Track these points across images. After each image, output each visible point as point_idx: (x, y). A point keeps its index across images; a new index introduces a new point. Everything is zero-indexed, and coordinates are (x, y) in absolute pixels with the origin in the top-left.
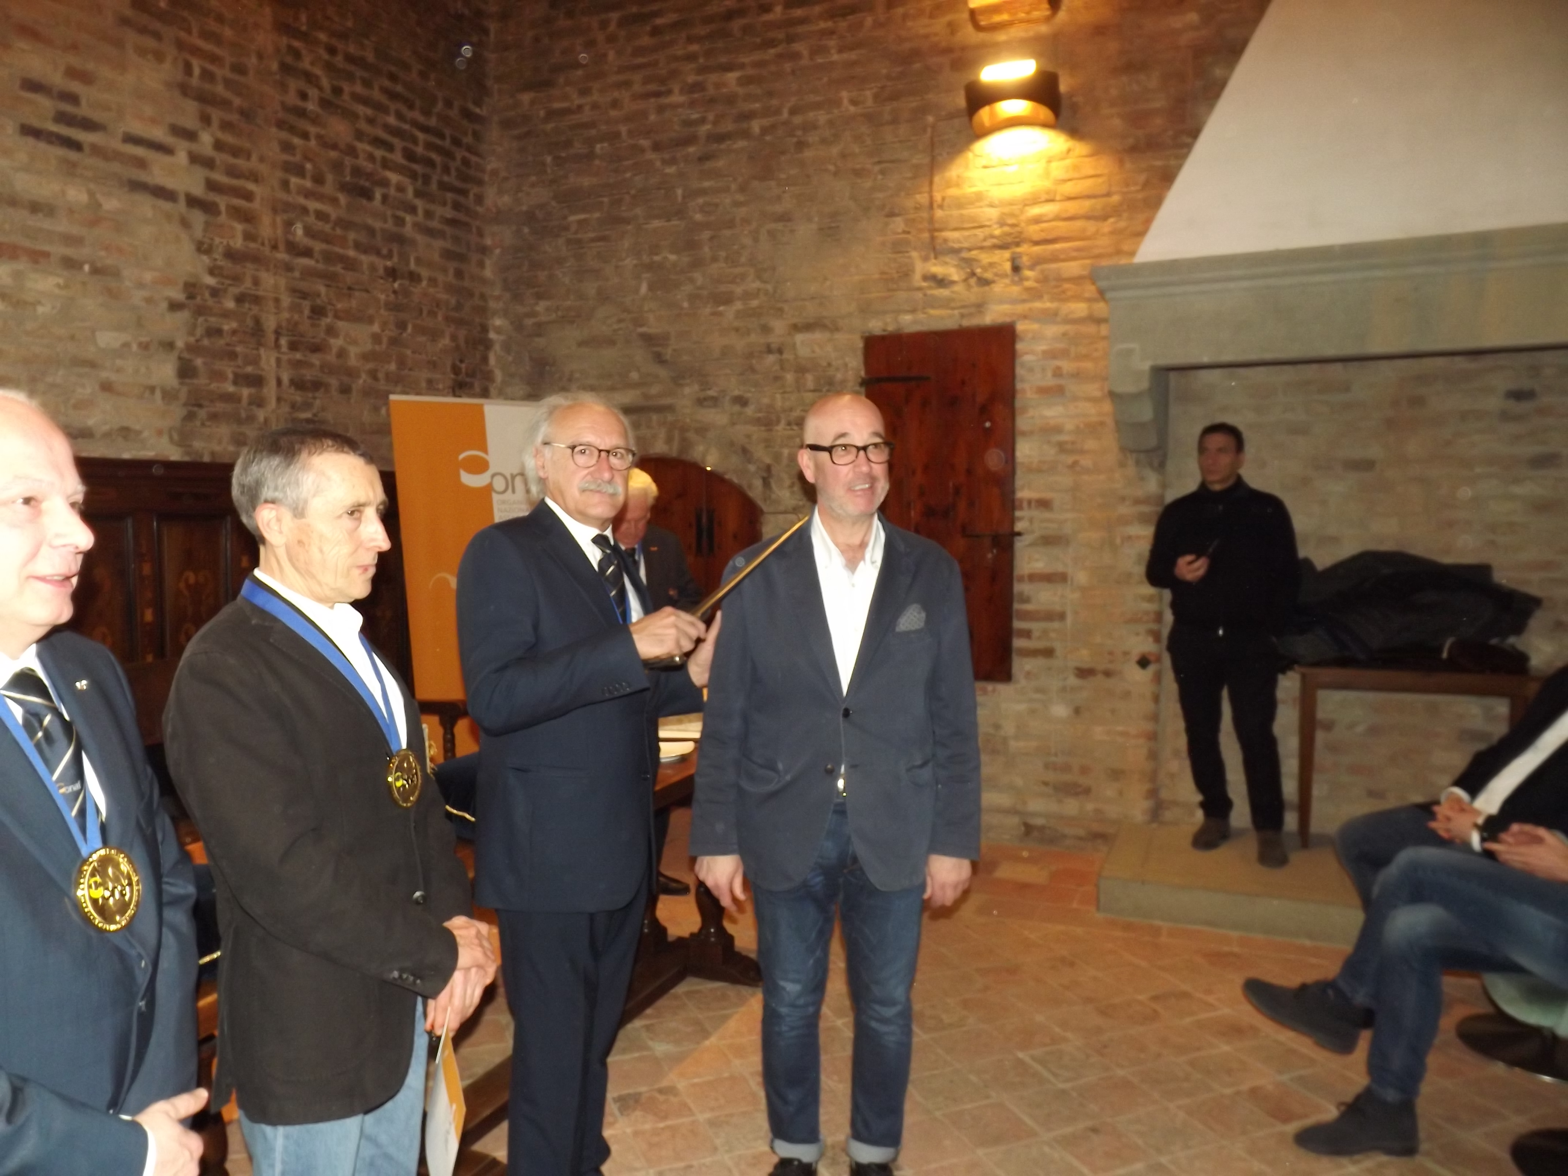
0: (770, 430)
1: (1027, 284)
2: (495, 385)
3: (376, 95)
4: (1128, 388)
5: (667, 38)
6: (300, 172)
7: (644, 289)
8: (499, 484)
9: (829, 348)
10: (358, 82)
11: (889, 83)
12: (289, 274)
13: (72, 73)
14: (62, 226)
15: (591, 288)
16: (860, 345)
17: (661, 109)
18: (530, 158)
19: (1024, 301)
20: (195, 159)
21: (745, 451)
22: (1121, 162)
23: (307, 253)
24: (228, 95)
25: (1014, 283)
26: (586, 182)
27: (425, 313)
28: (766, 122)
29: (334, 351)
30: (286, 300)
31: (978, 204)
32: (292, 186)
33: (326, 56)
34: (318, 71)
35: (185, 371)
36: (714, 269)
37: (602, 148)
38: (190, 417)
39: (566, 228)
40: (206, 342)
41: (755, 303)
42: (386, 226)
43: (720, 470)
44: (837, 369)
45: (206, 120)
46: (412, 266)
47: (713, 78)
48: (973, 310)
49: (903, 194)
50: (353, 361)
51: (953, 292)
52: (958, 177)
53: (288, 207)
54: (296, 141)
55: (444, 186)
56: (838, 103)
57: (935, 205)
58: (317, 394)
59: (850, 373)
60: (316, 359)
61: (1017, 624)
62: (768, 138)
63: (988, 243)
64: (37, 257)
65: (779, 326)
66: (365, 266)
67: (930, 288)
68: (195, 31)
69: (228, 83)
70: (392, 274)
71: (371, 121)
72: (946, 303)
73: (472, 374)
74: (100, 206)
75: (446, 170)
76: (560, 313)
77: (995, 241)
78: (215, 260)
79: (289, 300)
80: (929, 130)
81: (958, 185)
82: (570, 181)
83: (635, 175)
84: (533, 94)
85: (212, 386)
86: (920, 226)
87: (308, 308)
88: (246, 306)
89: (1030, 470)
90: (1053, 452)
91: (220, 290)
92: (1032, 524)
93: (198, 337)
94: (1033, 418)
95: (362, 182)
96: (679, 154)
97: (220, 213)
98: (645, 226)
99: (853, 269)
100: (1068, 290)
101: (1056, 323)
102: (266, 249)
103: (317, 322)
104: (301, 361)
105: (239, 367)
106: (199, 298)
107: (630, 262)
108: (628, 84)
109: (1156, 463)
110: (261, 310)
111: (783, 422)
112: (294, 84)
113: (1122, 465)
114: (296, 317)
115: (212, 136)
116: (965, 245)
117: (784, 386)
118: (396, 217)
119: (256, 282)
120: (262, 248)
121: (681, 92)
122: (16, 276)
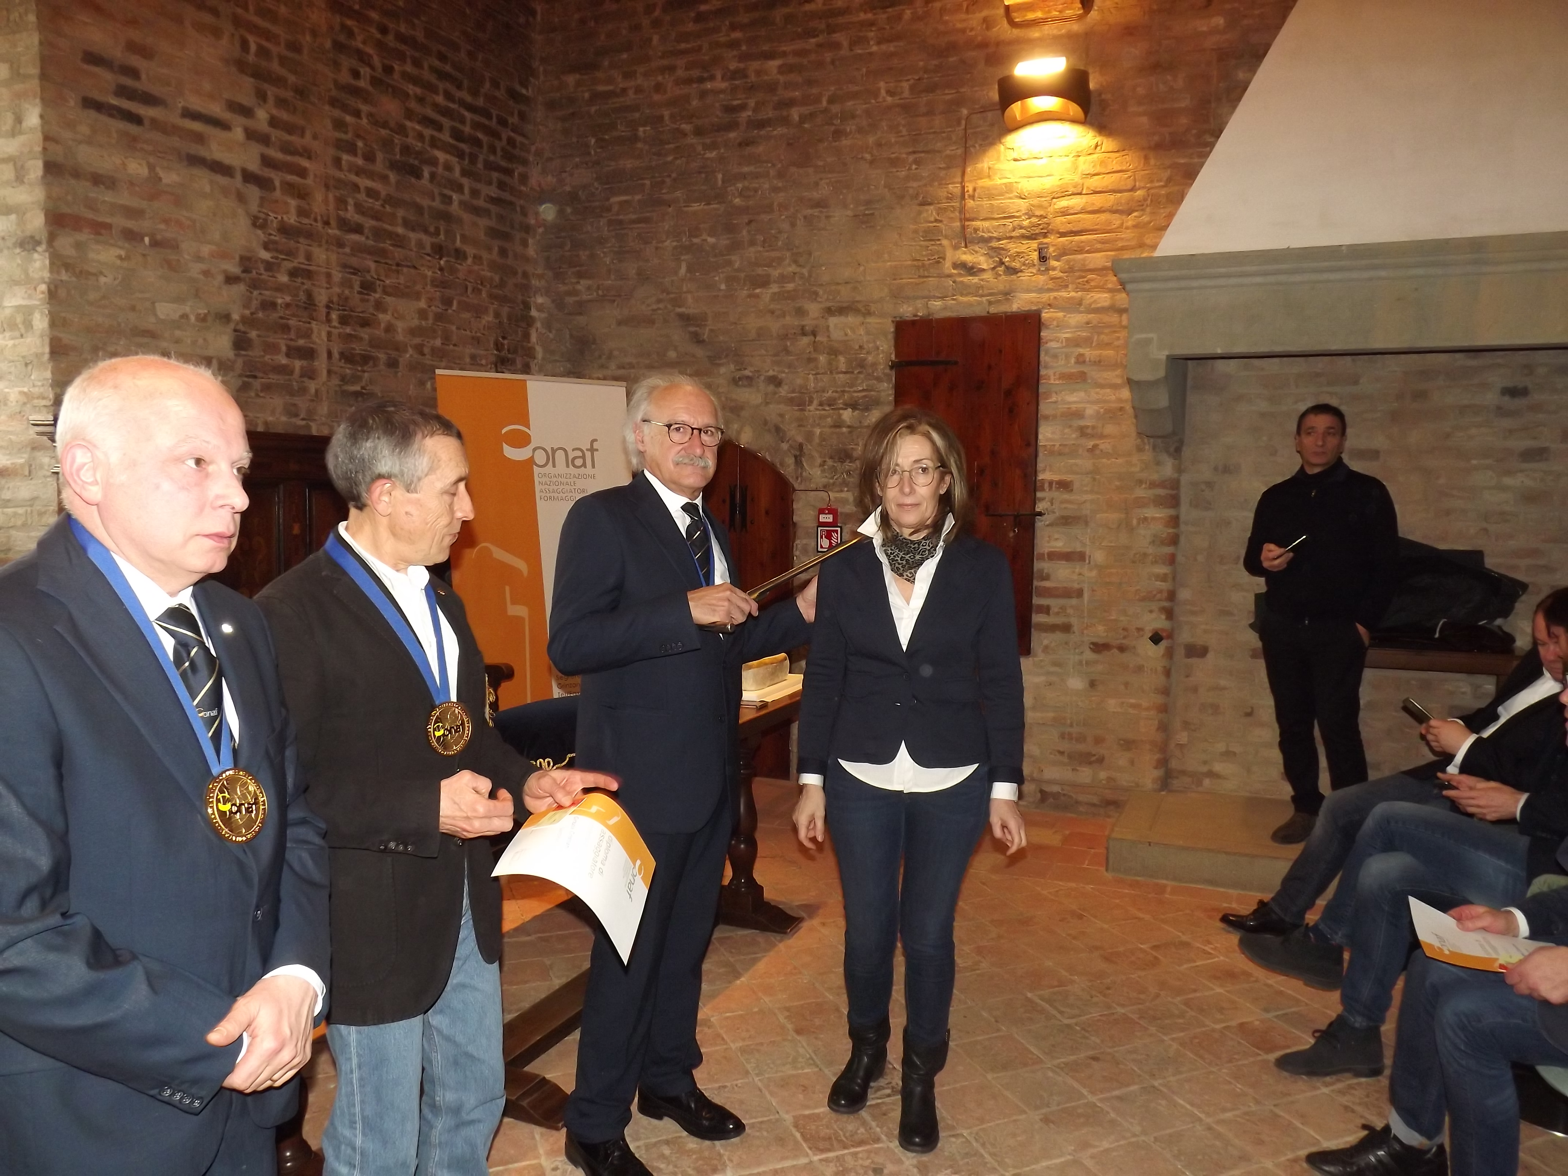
0: (803, 410)
1: (1053, 273)
2: (536, 361)
4: (1146, 375)
5: (711, 25)
6: (352, 149)
7: (683, 270)
8: (540, 458)
9: (862, 331)
10: (409, 61)
11: (926, 76)
12: (340, 250)
13: (134, 48)
14: (125, 199)
15: (631, 269)
16: (892, 330)
18: (574, 140)
19: (1049, 290)
20: (252, 135)
21: (778, 429)
22: (1146, 159)
23: (358, 229)
24: (283, 72)
25: (1040, 273)
26: (629, 164)
27: (470, 290)
28: (806, 110)
29: (383, 325)
30: (337, 276)
31: (1007, 195)
32: (344, 163)
33: (378, 36)
34: (369, 50)
35: (241, 343)
36: (751, 252)
37: (645, 132)
38: (247, 386)
39: (609, 209)
40: (260, 315)
41: (790, 286)
42: (434, 204)
43: (754, 447)
44: (868, 353)
45: (261, 96)
46: (458, 243)
47: (755, 65)
48: (1001, 298)
49: (936, 184)
50: (400, 337)
51: (982, 280)
52: (990, 168)
53: (339, 183)
54: (349, 119)
55: (490, 166)
56: (876, 94)
57: (966, 197)
58: (365, 368)
59: (881, 356)
60: (365, 333)
61: (1036, 601)
62: (806, 126)
63: (1017, 233)
64: (100, 228)
65: (813, 309)
66: (413, 243)
67: (960, 275)
68: (251, 8)
69: (282, 60)
70: (439, 250)
71: (421, 100)
72: (976, 290)
73: (514, 351)
74: (160, 179)
75: (492, 149)
76: (600, 292)
77: (1023, 231)
78: (270, 235)
79: (340, 275)
80: (963, 122)
81: (989, 176)
82: (613, 163)
83: (676, 158)
84: (578, 76)
85: (267, 358)
86: (952, 215)
87: (358, 283)
88: (299, 280)
89: (1052, 453)
90: (1074, 436)
91: (273, 263)
92: (1052, 504)
93: (253, 310)
94: (1055, 402)
95: (411, 161)
96: (720, 139)
97: (275, 189)
98: (686, 209)
99: (886, 256)
100: (1092, 280)
101: (1081, 312)
102: (320, 225)
103: (366, 297)
104: (350, 335)
105: (291, 340)
106: (254, 272)
107: (669, 244)
108: (672, 69)
109: (1172, 449)
110: (313, 285)
111: (815, 402)
112: (347, 62)
113: (1140, 450)
114: (347, 292)
115: (268, 113)
116: (995, 235)
117: (817, 368)
118: (443, 196)
119: (309, 257)
120: (314, 224)
121: (724, 78)
122: (79, 247)
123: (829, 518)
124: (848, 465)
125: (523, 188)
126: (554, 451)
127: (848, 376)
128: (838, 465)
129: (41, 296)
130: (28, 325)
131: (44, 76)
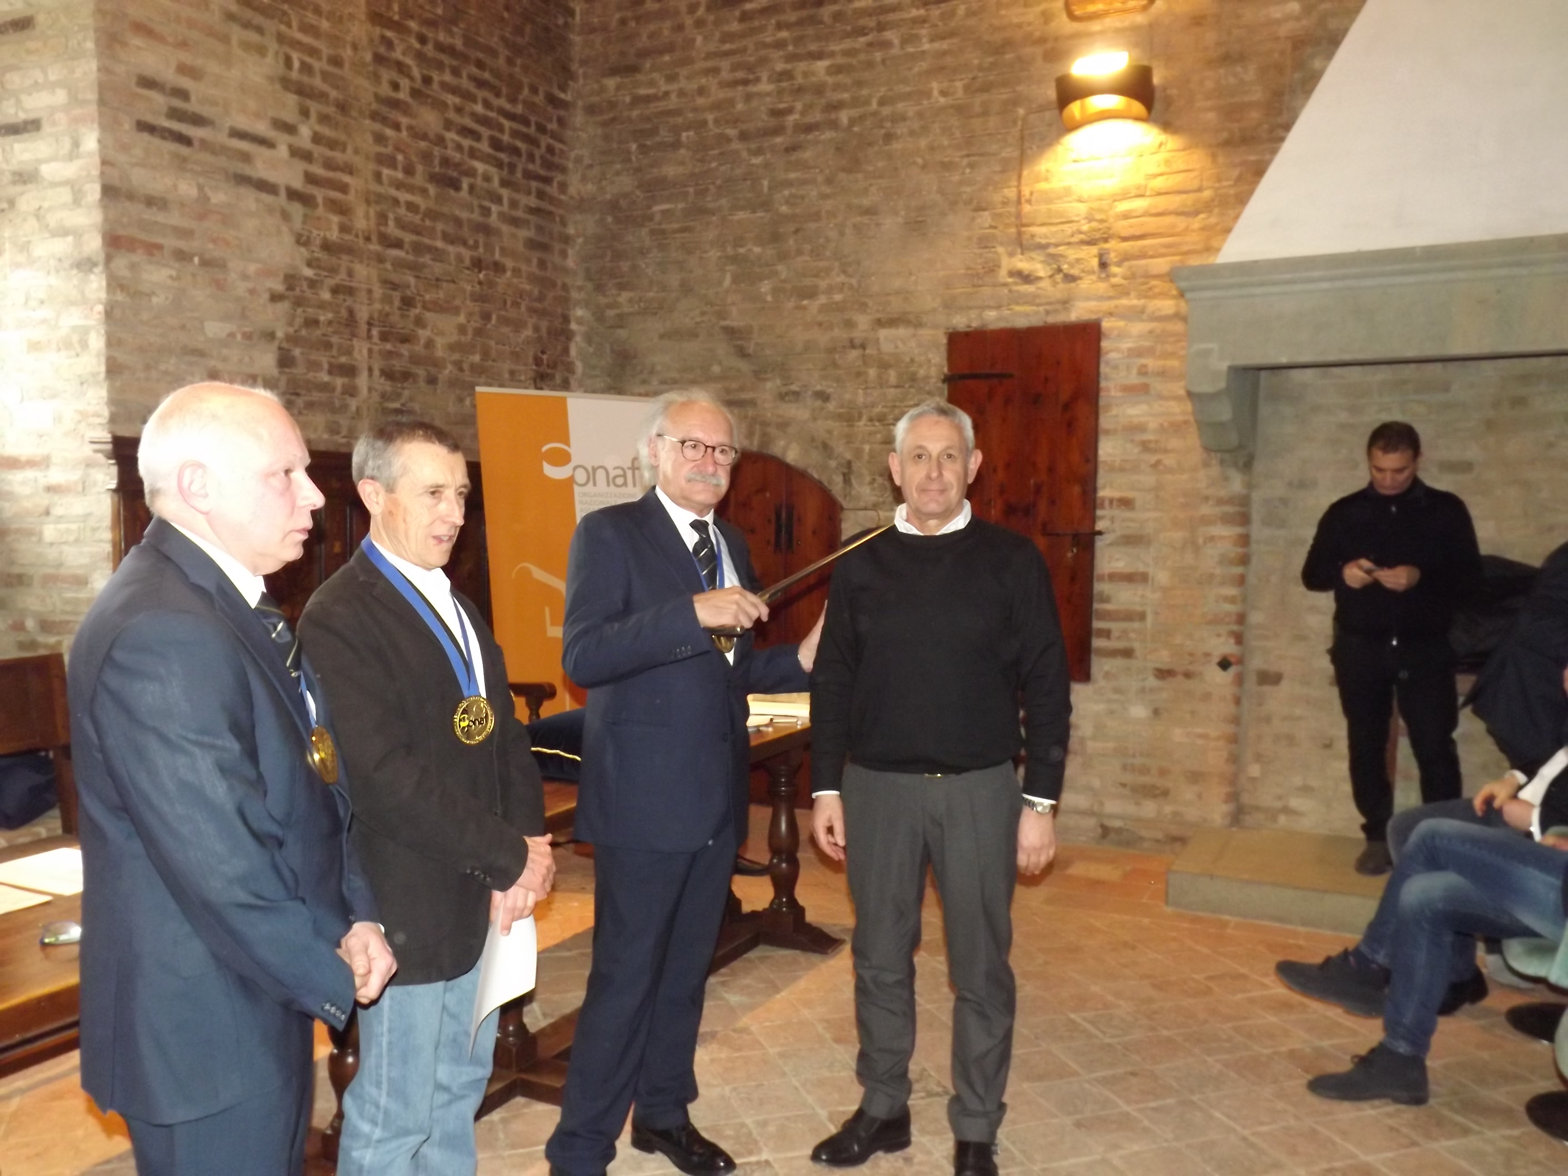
0: (852, 426)
1: (1114, 280)
2: (575, 376)
3: (465, 83)
4: (1206, 388)
5: (757, 24)
6: (392, 163)
7: (728, 280)
8: (581, 476)
9: (913, 343)
10: (447, 70)
11: (980, 74)
12: (381, 266)
13: (184, 70)
14: (174, 219)
15: (674, 279)
16: (944, 341)
17: (748, 98)
18: (615, 146)
19: (1110, 298)
20: (296, 153)
21: (825, 446)
22: (1214, 156)
23: (398, 244)
24: (325, 87)
25: (1100, 279)
27: (509, 303)
28: (855, 113)
29: (422, 342)
30: (378, 291)
31: (1066, 199)
32: (384, 178)
33: (417, 45)
34: (409, 61)
35: (285, 361)
36: (800, 262)
37: (688, 137)
39: (651, 218)
40: (304, 332)
41: (839, 297)
42: (472, 216)
43: (801, 464)
44: (920, 366)
45: (305, 113)
46: (497, 256)
47: (802, 66)
48: (1058, 307)
49: (991, 188)
50: (440, 353)
51: (1039, 288)
52: (1048, 171)
53: (380, 198)
54: (389, 132)
55: (529, 175)
56: (928, 94)
57: (1023, 200)
58: (405, 385)
59: (933, 369)
60: (405, 350)
61: (1097, 624)
62: (856, 129)
63: (1075, 239)
64: (152, 249)
65: (863, 321)
66: (452, 257)
67: (1016, 284)
68: (294, 25)
69: (326, 76)
70: (478, 264)
71: (459, 110)
72: (1032, 300)
73: (553, 365)
74: (209, 199)
75: (531, 158)
76: (642, 305)
77: (1083, 237)
78: (313, 251)
79: (381, 291)
80: (1020, 123)
82: (655, 170)
83: (721, 165)
84: (617, 80)
85: (310, 375)
86: (1007, 221)
87: (398, 299)
88: (341, 297)
89: (1112, 469)
90: (1136, 450)
91: (317, 281)
92: (1113, 522)
93: (296, 327)
94: (1116, 416)
95: (450, 173)
96: (766, 145)
97: (317, 205)
98: (730, 218)
99: (938, 265)
100: (1155, 286)
101: (1142, 321)
102: (361, 241)
103: (406, 313)
104: (390, 352)
105: (333, 357)
106: (298, 289)
107: (714, 254)
108: (716, 71)
109: (1241, 463)
110: (355, 301)
111: (865, 418)
112: (387, 75)
113: (1206, 464)
114: (387, 308)
115: (311, 130)
116: (1053, 241)
117: (866, 382)
118: (482, 207)
119: (350, 274)
120: (356, 240)
121: (770, 80)
122: (133, 267)
125: (563, 197)
126: (594, 470)
127: (899, 390)
129: (98, 316)
130: (84, 344)
131: (102, 102)
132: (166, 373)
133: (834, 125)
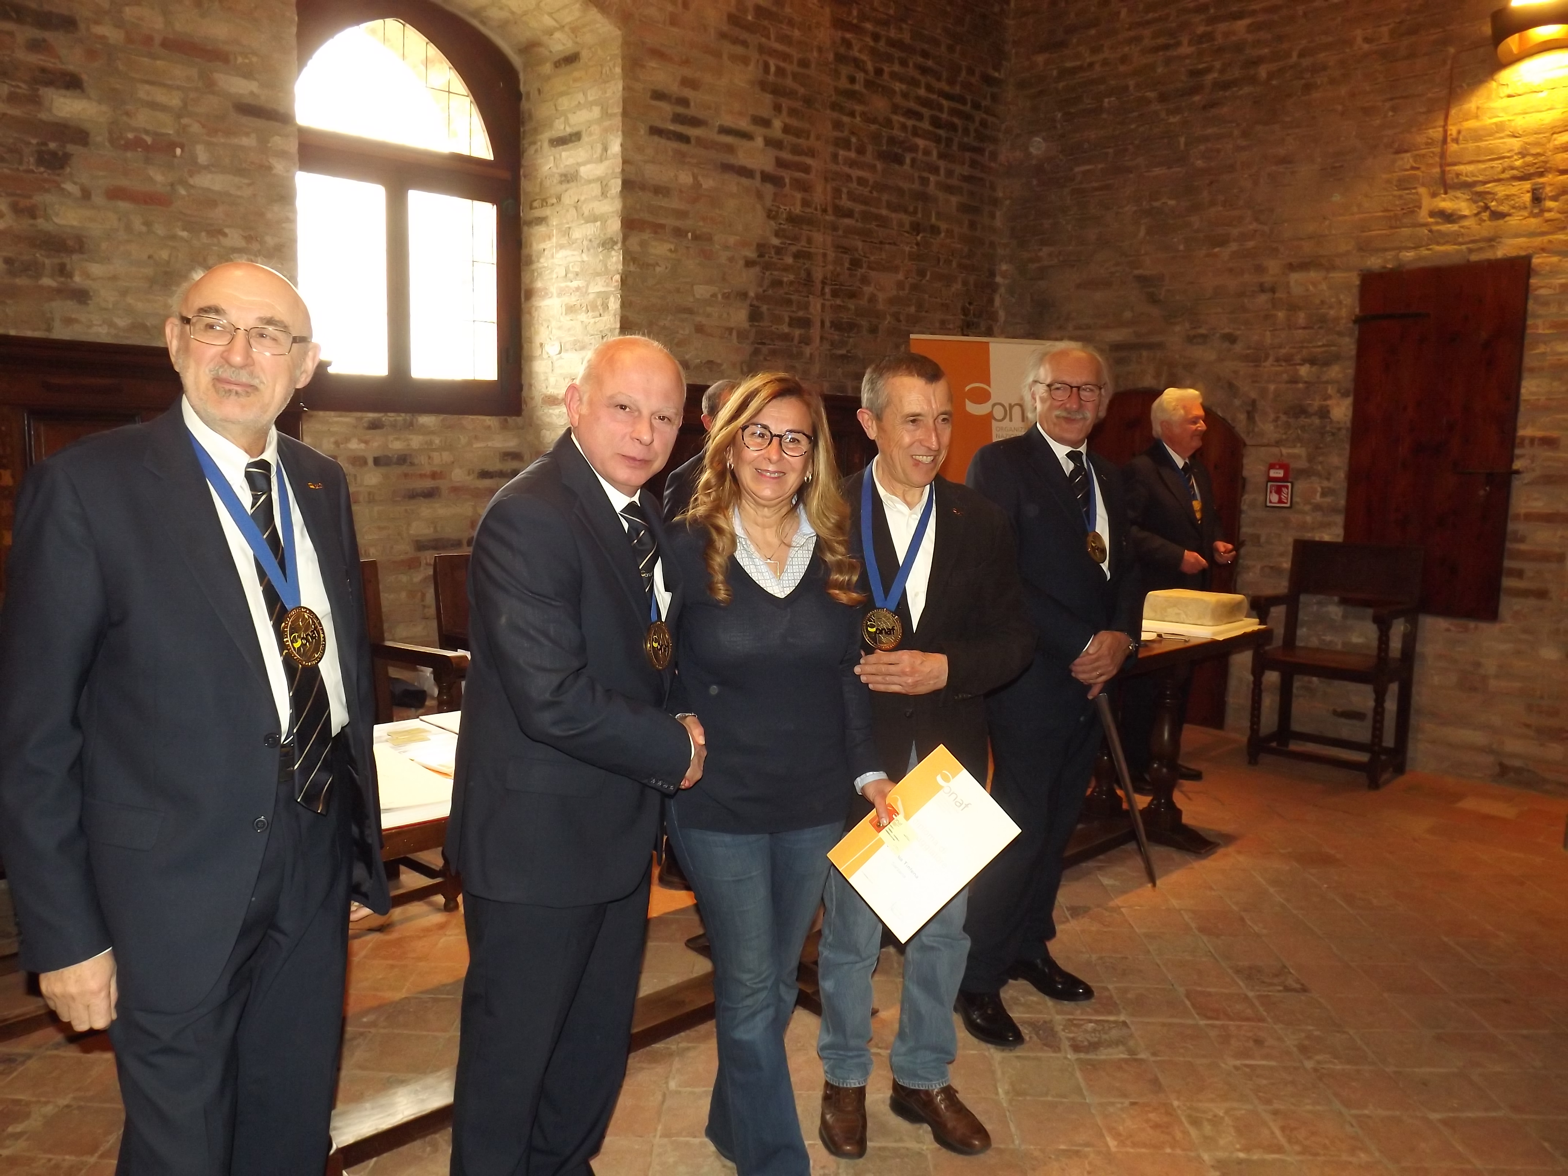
0: (1258, 366)
1: (1548, 215)
2: (998, 324)
3: (911, 71)
6: (847, 145)
7: (1142, 232)
8: (998, 413)
9: (1324, 286)
10: (896, 61)
11: (1408, 18)
12: (835, 233)
13: (686, 82)
14: (675, 204)
15: (1092, 234)
16: (1357, 282)
17: (1168, 62)
18: (1042, 116)
19: (1543, 234)
20: (769, 142)
21: (1231, 385)
23: (850, 214)
24: (795, 86)
25: (1533, 215)
26: (1093, 134)
27: (942, 262)
28: (1274, 66)
29: (866, 297)
30: (831, 255)
31: (1498, 135)
32: (840, 157)
33: (872, 43)
34: (864, 57)
35: (755, 316)
36: (1212, 212)
37: (1109, 103)
38: (756, 352)
39: (1072, 179)
40: (770, 292)
41: (1250, 244)
42: (914, 187)
44: (1331, 307)
45: (778, 108)
46: (933, 220)
47: (1222, 27)
48: (1482, 245)
49: (1413, 130)
50: (881, 306)
51: (1462, 227)
52: (1478, 108)
53: (836, 176)
54: (846, 119)
55: (964, 147)
56: (1351, 43)
57: (1449, 140)
58: (851, 335)
59: (1344, 310)
60: (851, 305)
61: (1508, 564)
62: (1274, 82)
63: (1506, 175)
64: (657, 228)
65: (1273, 266)
66: (895, 222)
67: (1437, 223)
68: (772, 37)
69: (795, 76)
70: (916, 228)
71: (905, 96)
72: (1454, 239)
73: (979, 315)
74: (701, 185)
75: (966, 131)
76: (1061, 258)
77: (1515, 172)
78: (780, 224)
79: (833, 255)
80: (1449, 62)
81: (1476, 117)
82: (1078, 135)
83: (1139, 126)
84: (1046, 56)
85: (773, 328)
86: (1431, 161)
87: (848, 260)
88: (801, 261)
89: (1535, 407)
91: (782, 248)
92: (1533, 462)
93: (765, 288)
94: (1542, 354)
95: (896, 150)
96: (1184, 104)
97: (785, 185)
98: (1147, 174)
99: (1355, 209)
102: (819, 212)
103: (854, 273)
104: (840, 306)
105: (793, 311)
106: (767, 256)
107: (1130, 209)
108: (1138, 39)
110: (812, 264)
111: (1271, 358)
112: (845, 71)
114: (838, 269)
115: (782, 122)
116: (1480, 178)
117: (1274, 324)
118: (922, 178)
119: (809, 241)
120: (815, 212)
121: (1190, 44)
122: (643, 244)
123: (1280, 473)
124: (1303, 421)
125: (993, 165)
126: (1011, 407)
127: (1307, 331)
128: (1292, 421)
129: (616, 284)
130: (606, 307)
131: (625, 114)
132: (664, 328)
133: (1253, 80)
